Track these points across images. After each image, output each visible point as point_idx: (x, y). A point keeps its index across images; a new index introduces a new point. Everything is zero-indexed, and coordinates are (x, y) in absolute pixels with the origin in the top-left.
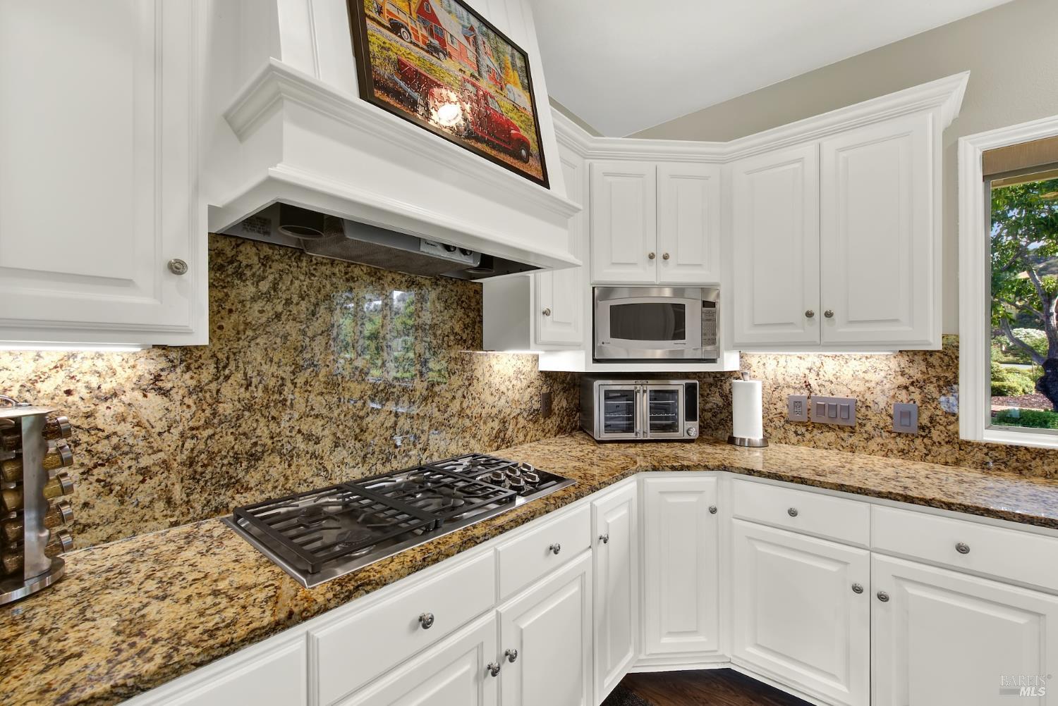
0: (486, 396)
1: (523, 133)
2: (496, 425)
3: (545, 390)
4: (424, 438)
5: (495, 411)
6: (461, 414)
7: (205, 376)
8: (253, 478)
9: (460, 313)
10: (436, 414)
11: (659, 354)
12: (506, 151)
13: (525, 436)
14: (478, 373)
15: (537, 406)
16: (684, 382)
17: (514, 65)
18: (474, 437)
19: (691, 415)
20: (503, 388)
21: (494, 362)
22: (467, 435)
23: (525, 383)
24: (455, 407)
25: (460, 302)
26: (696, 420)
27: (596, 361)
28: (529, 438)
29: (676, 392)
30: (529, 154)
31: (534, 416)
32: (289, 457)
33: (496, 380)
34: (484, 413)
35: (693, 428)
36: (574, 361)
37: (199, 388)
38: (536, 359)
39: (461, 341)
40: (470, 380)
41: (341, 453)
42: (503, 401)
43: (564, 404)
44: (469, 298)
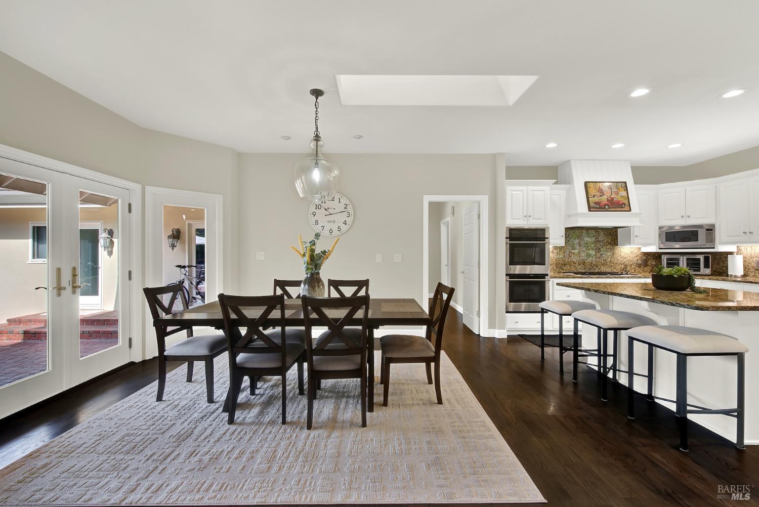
0: (619, 258)
1: (624, 202)
2: (623, 266)
3: (644, 258)
4: (599, 266)
5: (623, 262)
6: (610, 262)
7: (558, 250)
8: (565, 268)
9: (610, 237)
10: (603, 261)
11: (677, 246)
12: (616, 208)
13: (635, 271)
14: (616, 252)
15: (640, 262)
16: (703, 255)
17: (622, 187)
18: (615, 268)
19: (706, 266)
20: (625, 256)
21: (622, 249)
22: (612, 267)
23: (634, 256)
24: (609, 259)
25: (610, 235)
26: (709, 268)
27: (660, 249)
28: (636, 272)
29: (699, 259)
30: (625, 205)
31: (639, 266)
32: (570, 266)
33: (623, 254)
34: (618, 262)
35: (708, 271)
36: (653, 249)
37: (558, 253)
38: (640, 249)
39: (610, 244)
40: (613, 254)
41: (580, 267)
42: (625, 260)
43: (654, 263)
44: (613, 233)
